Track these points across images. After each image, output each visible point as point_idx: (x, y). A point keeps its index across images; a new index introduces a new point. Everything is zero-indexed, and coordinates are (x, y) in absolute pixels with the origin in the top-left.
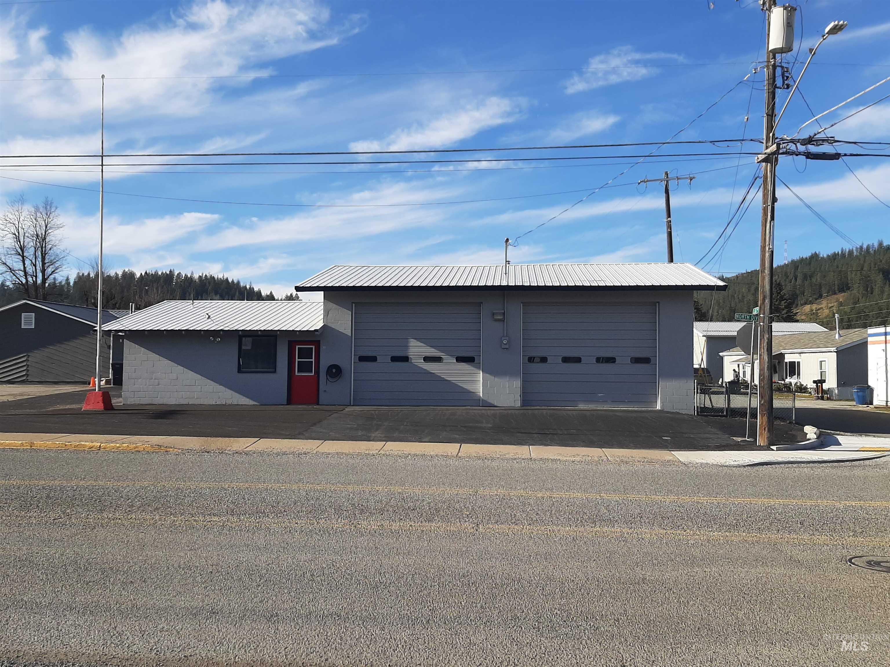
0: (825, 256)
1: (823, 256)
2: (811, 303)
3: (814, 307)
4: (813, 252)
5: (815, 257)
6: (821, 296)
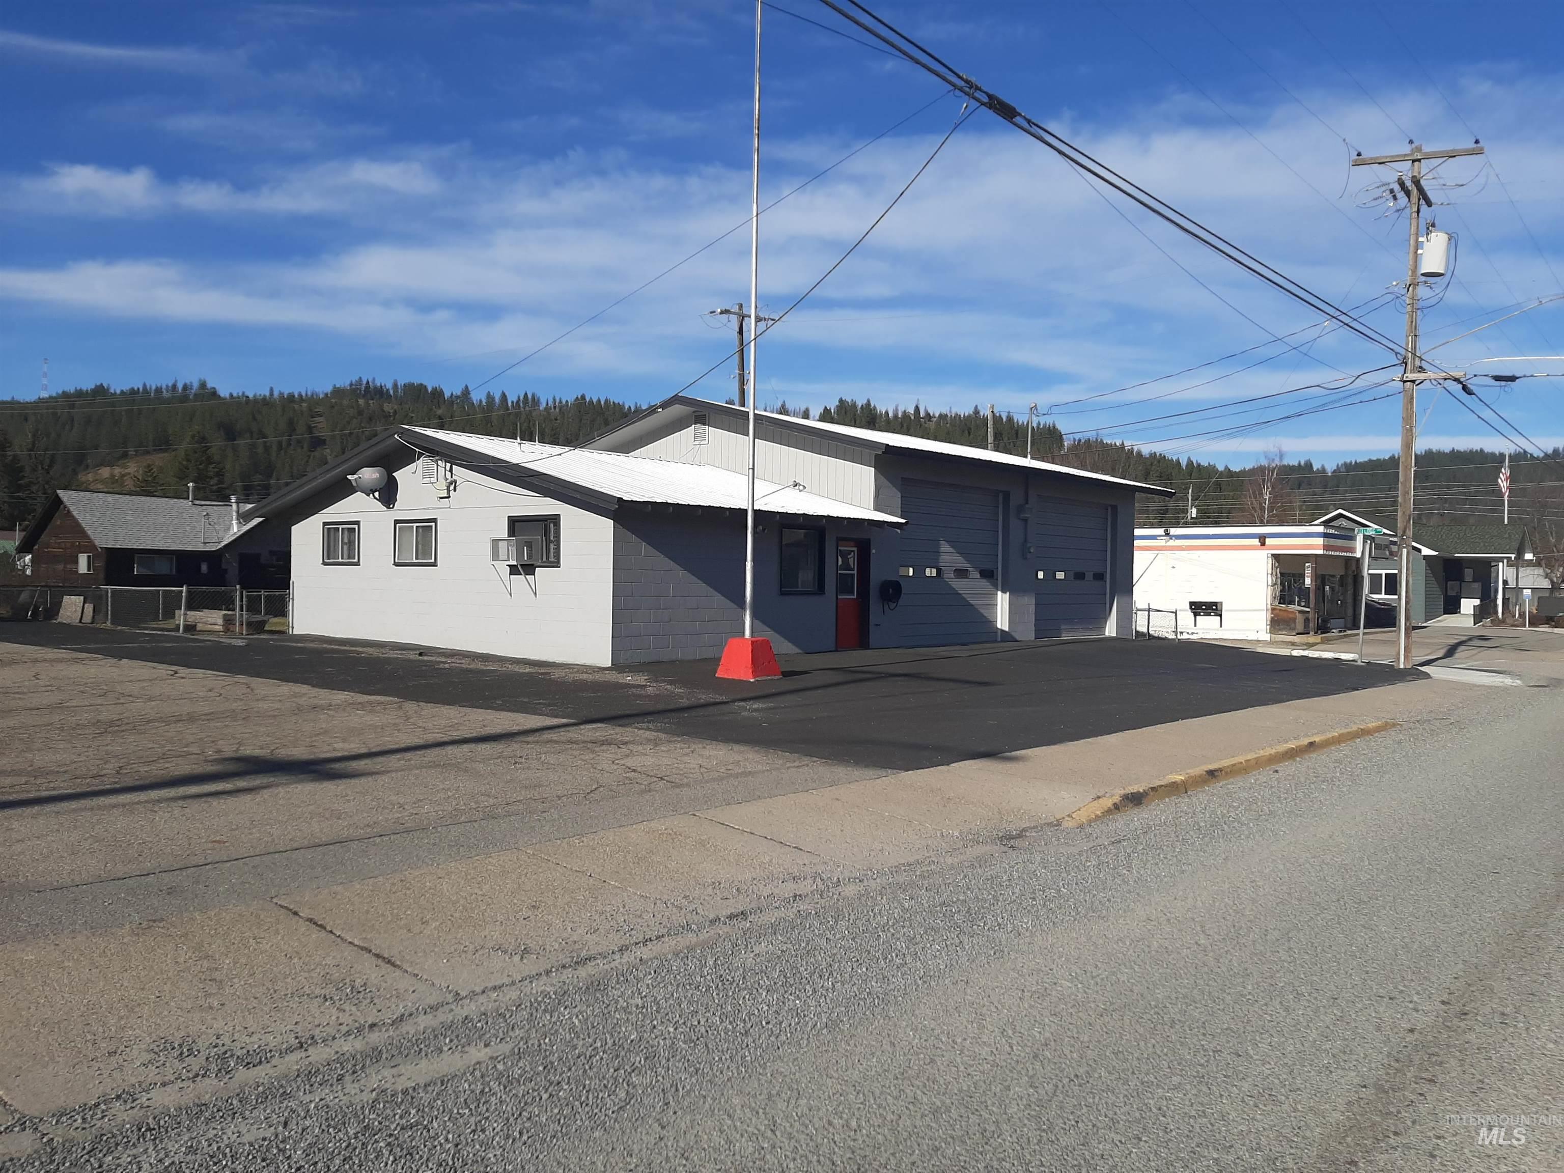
0: (118, 392)
1: (115, 390)
2: (111, 465)
3: (117, 471)
4: (98, 384)
5: (100, 391)
6: (125, 455)
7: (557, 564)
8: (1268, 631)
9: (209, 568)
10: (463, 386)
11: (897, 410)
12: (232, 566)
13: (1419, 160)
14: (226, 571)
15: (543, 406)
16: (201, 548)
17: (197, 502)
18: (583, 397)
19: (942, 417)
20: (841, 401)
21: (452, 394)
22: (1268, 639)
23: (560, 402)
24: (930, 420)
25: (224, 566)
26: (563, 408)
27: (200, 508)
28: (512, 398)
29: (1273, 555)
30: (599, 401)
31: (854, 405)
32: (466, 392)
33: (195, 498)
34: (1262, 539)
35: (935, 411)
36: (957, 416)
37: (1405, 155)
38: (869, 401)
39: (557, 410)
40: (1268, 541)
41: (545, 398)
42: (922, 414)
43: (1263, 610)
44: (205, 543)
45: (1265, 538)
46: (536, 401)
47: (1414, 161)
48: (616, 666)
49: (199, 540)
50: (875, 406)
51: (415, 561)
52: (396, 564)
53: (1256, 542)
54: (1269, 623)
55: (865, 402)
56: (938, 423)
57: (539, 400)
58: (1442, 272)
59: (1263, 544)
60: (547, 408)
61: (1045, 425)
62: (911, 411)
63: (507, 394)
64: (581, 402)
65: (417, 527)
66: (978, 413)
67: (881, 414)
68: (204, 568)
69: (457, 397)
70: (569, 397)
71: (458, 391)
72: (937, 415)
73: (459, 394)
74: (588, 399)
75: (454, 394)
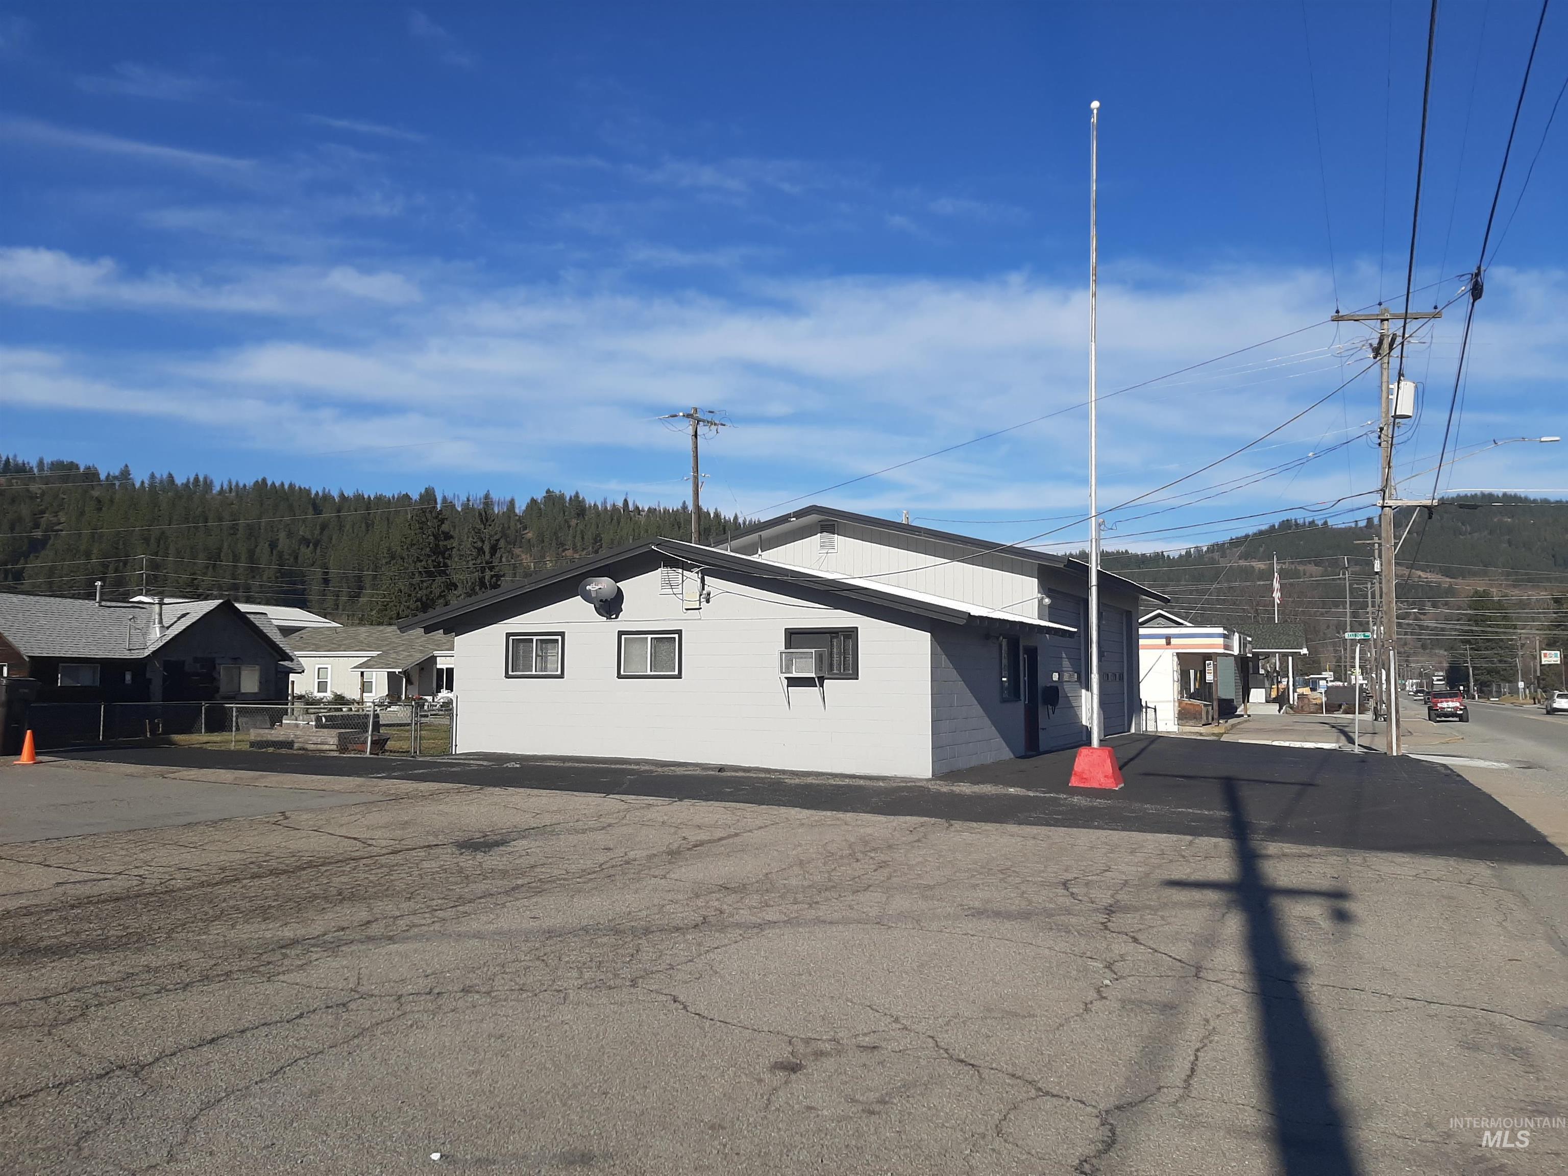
7: (855, 677)
8: (1176, 723)
9: (133, 679)
10: (122, 466)
11: (605, 502)
12: (156, 678)
13: (1387, 320)
14: (150, 681)
15: (217, 488)
16: (127, 655)
17: (103, 603)
18: (264, 480)
19: (651, 511)
20: (548, 491)
21: (109, 474)
22: (1176, 730)
23: (237, 484)
24: (639, 514)
25: (148, 675)
26: (240, 492)
27: (108, 610)
28: (180, 480)
29: (1177, 654)
30: (282, 484)
31: (562, 497)
32: (125, 473)
33: (101, 600)
34: (1168, 638)
35: (644, 505)
36: (666, 511)
37: (1378, 315)
38: (577, 493)
39: (233, 494)
40: (1173, 641)
41: (219, 482)
42: (631, 507)
43: (1171, 701)
44: (130, 650)
45: (1170, 638)
46: (208, 484)
47: (1382, 320)
48: (936, 776)
49: (123, 646)
50: (583, 498)
51: (649, 673)
52: (619, 676)
53: (1163, 641)
54: (1176, 716)
55: (573, 494)
56: (648, 516)
57: (211, 482)
58: (1410, 414)
59: (1168, 643)
60: (222, 491)
61: (750, 521)
62: (620, 504)
63: (174, 475)
64: (261, 485)
65: (652, 638)
66: (687, 508)
67: (590, 507)
68: (128, 677)
69: (115, 478)
70: (248, 480)
71: (116, 472)
72: (646, 509)
73: (117, 474)
74: (269, 483)
75: (111, 474)
